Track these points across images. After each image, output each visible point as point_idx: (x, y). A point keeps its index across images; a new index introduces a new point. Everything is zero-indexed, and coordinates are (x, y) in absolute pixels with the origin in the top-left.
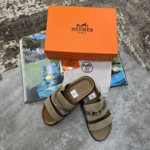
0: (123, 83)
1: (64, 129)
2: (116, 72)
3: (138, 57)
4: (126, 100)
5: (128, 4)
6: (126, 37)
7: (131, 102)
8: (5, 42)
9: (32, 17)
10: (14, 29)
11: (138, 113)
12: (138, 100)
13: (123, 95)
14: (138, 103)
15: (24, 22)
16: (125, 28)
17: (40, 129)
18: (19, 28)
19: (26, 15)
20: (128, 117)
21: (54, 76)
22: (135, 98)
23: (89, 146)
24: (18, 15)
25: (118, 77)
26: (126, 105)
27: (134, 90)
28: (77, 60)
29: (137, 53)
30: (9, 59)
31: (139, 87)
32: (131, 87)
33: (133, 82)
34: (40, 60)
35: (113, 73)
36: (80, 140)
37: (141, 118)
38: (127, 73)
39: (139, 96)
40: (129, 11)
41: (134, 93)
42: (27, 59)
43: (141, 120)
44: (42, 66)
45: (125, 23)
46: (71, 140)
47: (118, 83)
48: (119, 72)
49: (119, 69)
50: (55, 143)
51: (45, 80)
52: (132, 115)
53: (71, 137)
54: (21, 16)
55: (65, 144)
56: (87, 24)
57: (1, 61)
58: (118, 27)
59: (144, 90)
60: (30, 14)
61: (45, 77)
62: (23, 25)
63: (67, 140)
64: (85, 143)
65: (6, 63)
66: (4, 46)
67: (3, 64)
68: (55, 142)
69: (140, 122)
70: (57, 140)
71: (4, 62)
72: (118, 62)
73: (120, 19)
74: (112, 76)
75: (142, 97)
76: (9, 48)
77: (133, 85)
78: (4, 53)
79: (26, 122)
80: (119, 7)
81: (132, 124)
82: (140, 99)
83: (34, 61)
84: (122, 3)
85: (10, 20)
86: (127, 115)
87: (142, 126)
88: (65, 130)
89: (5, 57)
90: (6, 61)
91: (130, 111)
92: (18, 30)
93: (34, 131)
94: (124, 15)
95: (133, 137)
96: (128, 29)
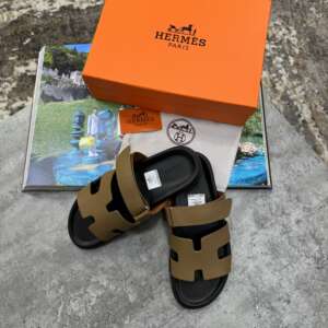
0: (260, 184)
1: (100, 266)
2: (248, 156)
3: (317, 134)
4: (261, 226)
5: (312, 9)
6: (295, 83)
7: (270, 232)
8: (19, 59)
9: (88, 13)
10: (44, 35)
11: (285, 263)
12: (291, 231)
13: (256, 213)
14: (289, 237)
15: (68, 22)
16: (296, 64)
17: (44, 255)
18: (55, 34)
19: (75, 6)
20: (257, 267)
21: (99, 141)
22: (283, 225)
23: (150, 317)
24: (57, 6)
25: (249, 168)
26: (257, 238)
27: (285, 204)
28: (158, 112)
29: (316, 126)
30: (21, 99)
31: (297, 198)
32: (278, 196)
33: (285, 185)
34: (75, 99)
35: (240, 155)
36: (132, 298)
37: (290, 277)
38: (276, 162)
39: (293, 223)
40: (313, 25)
41: (283, 213)
42: (47, 93)
43: (290, 281)
44: (77, 113)
45: (297, 51)
46: (111, 296)
47: (247, 180)
48: (255, 155)
49: (255, 149)
50: (72, 295)
51: (77, 145)
52: (269, 265)
53: (112, 287)
54: (63, 9)
55: (94, 301)
56: (193, 29)
57: (4, 101)
58: (281, 60)
59: (309, 210)
60: (84, 6)
61: (78, 138)
62: (64, 28)
63: (100, 293)
64: (142, 307)
65: (14, 106)
66: (16, 68)
67: (7, 108)
68: (72, 291)
69: (285, 284)
70: (78, 288)
71: (10, 104)
72: (257, 131)
73: (289, 41)
74: (235, 163)
75: (301, 225)
76: (25, 74)
77: (285, 193)
78: (14, 84)
79: (17, 234)
80: (289, 13)
81: (265, 285)
82: (295, 228)
83: (61, 100)
84: (298, 4)
85: (39, 15)
86: (257, 263)
87: (288, 295)
88: (102, 269)
89: (14, 94)
90: (15, 101)
91: (266, 254)
92: (52, 37)
93: (31, 257)
94: (298, 32)
95: (260, 317)
96: (304, 68)
